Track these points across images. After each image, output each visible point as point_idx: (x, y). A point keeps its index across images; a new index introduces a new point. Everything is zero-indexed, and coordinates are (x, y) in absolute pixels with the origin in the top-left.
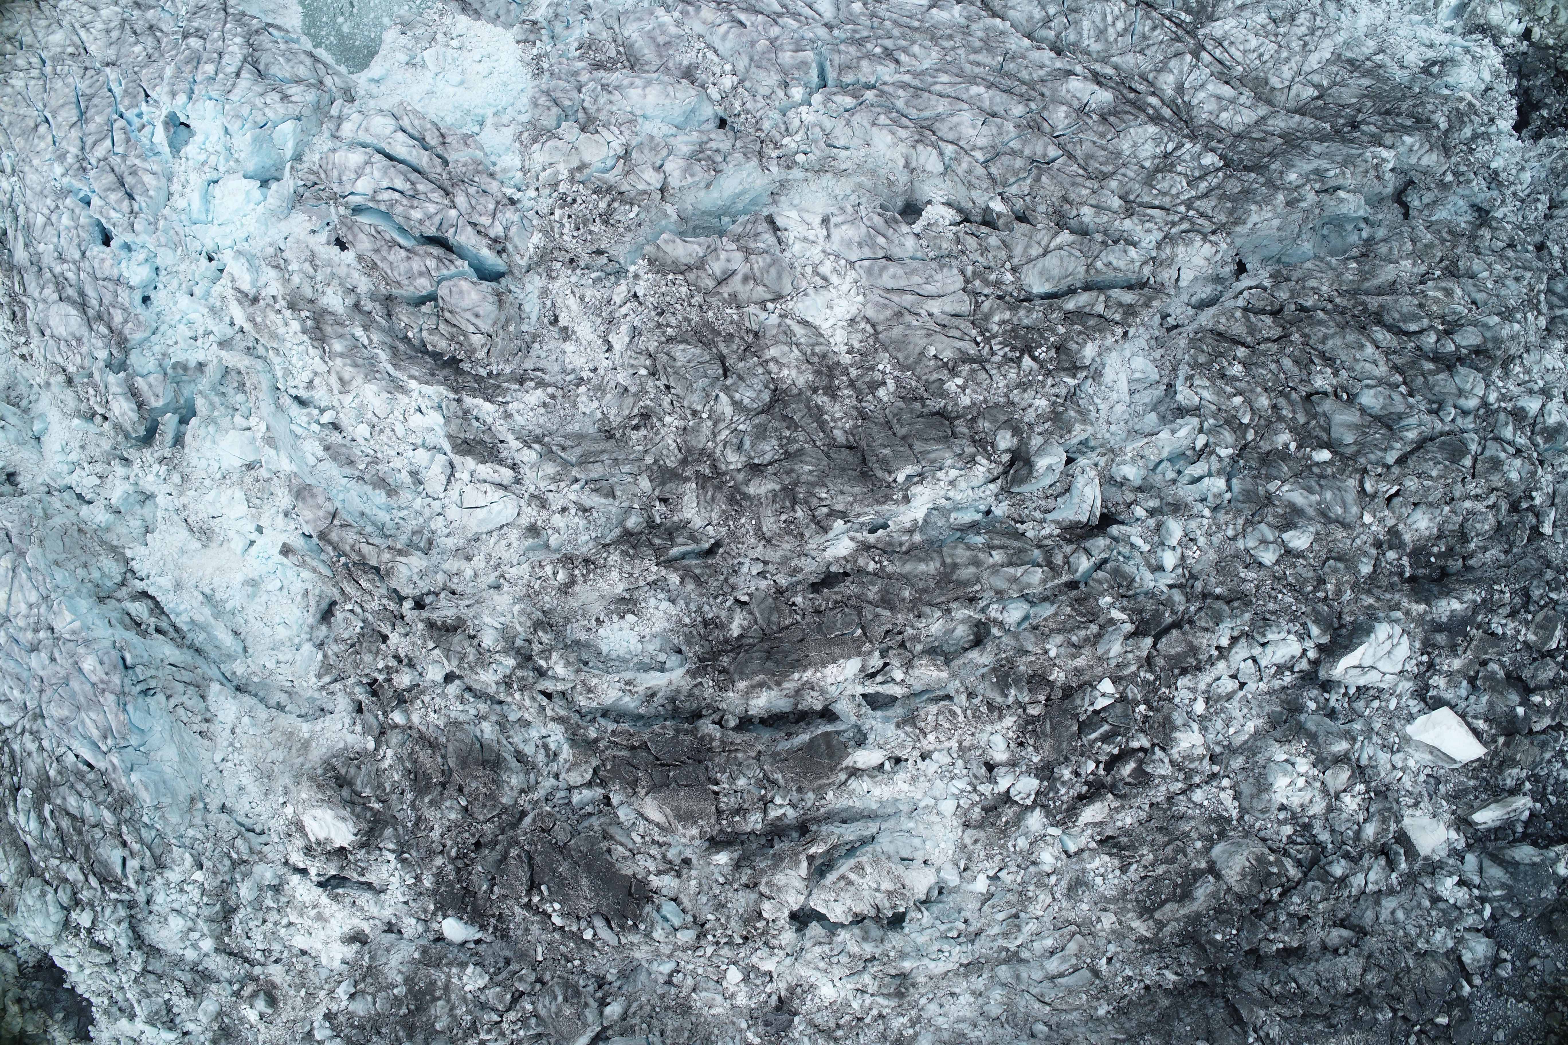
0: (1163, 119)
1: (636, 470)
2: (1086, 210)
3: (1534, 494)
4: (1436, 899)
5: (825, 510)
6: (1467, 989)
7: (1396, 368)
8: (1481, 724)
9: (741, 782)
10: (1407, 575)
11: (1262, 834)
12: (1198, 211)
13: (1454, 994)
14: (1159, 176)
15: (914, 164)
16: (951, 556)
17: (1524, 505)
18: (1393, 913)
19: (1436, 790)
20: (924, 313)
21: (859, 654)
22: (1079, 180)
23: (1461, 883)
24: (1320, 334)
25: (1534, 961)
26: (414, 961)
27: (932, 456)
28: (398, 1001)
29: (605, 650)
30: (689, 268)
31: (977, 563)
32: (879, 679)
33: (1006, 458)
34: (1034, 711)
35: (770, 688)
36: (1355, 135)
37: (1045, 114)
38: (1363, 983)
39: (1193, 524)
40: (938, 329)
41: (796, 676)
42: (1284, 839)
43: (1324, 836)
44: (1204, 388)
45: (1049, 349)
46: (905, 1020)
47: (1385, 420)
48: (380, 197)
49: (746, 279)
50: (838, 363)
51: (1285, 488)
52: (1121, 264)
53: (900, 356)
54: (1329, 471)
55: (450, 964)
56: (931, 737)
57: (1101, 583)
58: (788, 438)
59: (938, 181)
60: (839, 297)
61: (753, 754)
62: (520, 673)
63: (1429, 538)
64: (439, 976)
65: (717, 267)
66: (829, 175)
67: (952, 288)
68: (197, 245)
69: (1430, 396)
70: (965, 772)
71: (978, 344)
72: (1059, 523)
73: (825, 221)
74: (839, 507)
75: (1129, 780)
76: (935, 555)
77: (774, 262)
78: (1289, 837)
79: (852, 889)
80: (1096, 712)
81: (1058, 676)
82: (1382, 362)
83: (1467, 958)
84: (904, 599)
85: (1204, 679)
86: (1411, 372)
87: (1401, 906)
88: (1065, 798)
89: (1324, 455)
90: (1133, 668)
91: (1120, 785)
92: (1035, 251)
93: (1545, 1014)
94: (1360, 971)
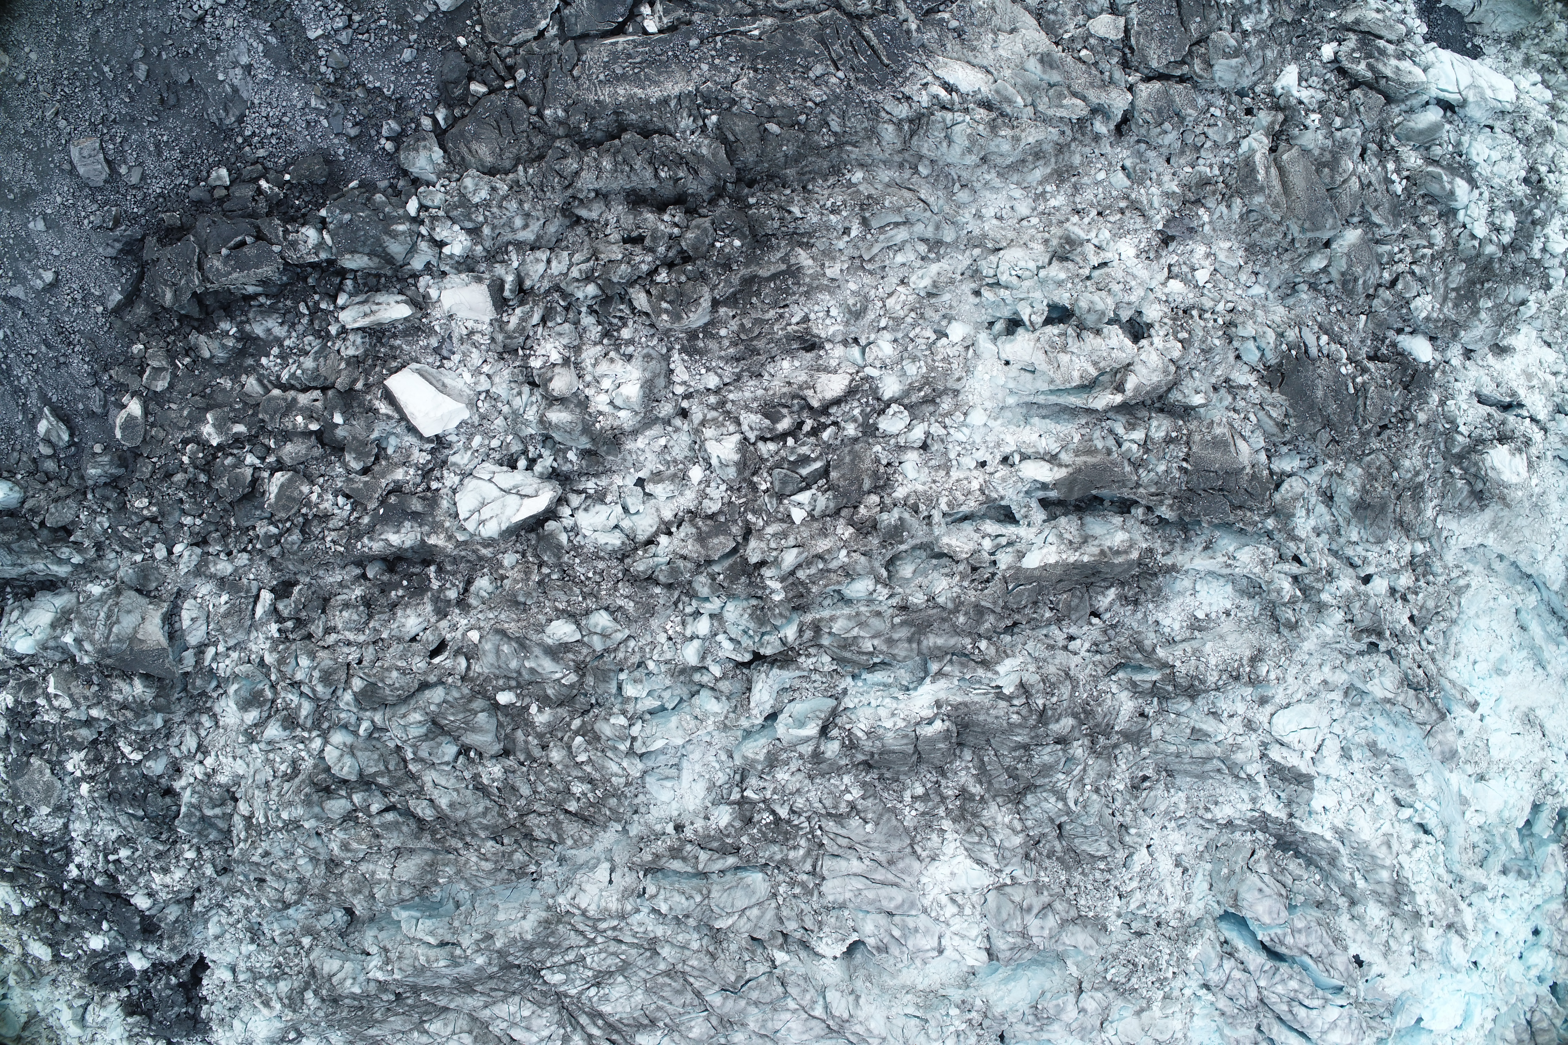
0: (588, 1014)
1: (1162, 746)
2: (695, 945)
3: (277, 635)
4: (474, 232)
5: (1016, 702)
6: (440, 116)
7: (414, 777)
8: (383, 408)
9: (1162, 468)
10: (433, 568)
11: (652, 331)
12: (585, 937)
13: (457, 112)
14: (613, 969)
15: (851, 998)
16: (912, 650)
17: (290, 624)
18: (526, 226)
19: (442, 342)
20: (867, 862)
21: (1019, 569)
22: (696, 973)
23: (441, 244)
24: (489, 817)
25: (353, 132)
26: (1465, 327)
27: (905, 741)
28: (1488, 294)
29: (1229, 588)
30: (1073, 921)
31: (890, 642)
32: (1003, 541)
33: (835, 732)
34: (874, 499)
35: (1110, 548)
36: (401, 990)
37: (713, 1032)
38: (581, 159)
39: (668, 656)
40: (858, 846)
41: (1086, 559)
42: (630, 323)
43: (588, 320)
44: (616, 775)
45: (760, 822)
46: (1053, 202)
47: (438, 731)
48: (1321, 1002)
49: (1029, 909)
50: (954, 821)
51: (558, 676)
52: (678, 898)
53: (894, 822)
54: (501, 682)
55: (1437, 320)
56: (975, 485)
57: (781, 614)
58: (1020, 761)
59: (829, 981)
60: (942, 883)
61: (1141, 490)
62: (1319, 585)
63: (407, 605)
64: (1449, 311)
65: (1051, 921)
66: (920, 987)
67: (837, 882)
68: (1486, 977)
69: (379, 745)
70: (950, 446)
71: (820, 827)
72: (798, 668)
73: (941, 952)
74: (1003, 704)
75: (785, 411)
76: (925, 651)
77: (1003, 924)
78: (625, 325)
79: (1094, 358)
80: (808, 487)
81: (846, 532)
82: (429, 786)
83: (438, 154)
84: (966, 614)
85: (688, 499)
86: (400, 773)
87: (513, 231)
88: (855, 404)
89: (504, 698)
90: (770, 530)
91: (796, 408)
92: (755, 912)
93: (347, 68)
94: (583, 174)
